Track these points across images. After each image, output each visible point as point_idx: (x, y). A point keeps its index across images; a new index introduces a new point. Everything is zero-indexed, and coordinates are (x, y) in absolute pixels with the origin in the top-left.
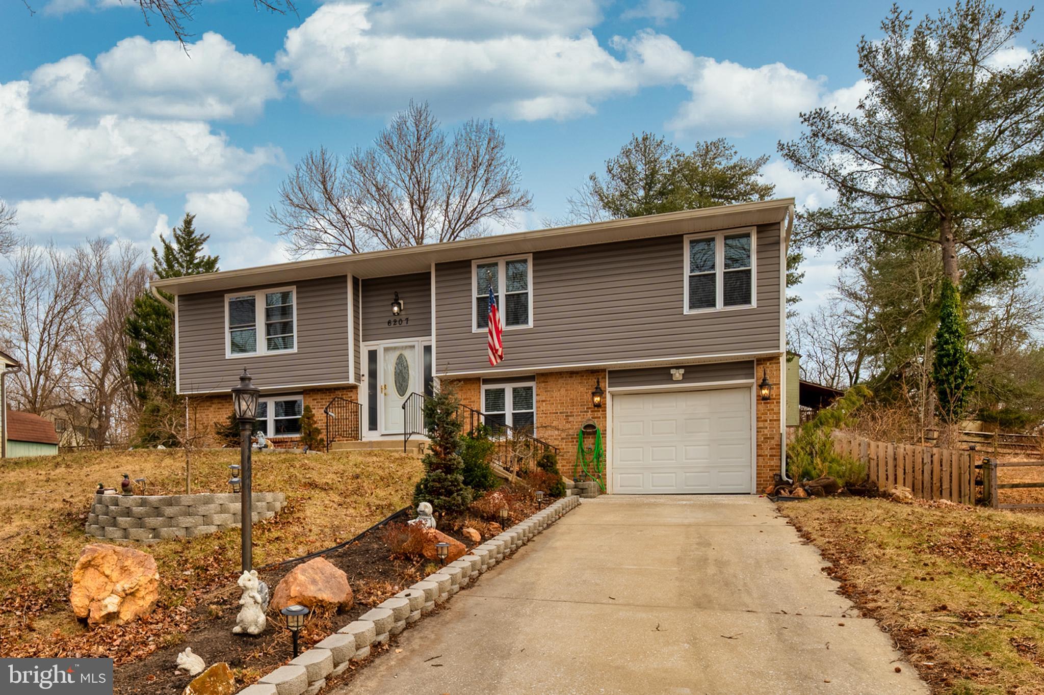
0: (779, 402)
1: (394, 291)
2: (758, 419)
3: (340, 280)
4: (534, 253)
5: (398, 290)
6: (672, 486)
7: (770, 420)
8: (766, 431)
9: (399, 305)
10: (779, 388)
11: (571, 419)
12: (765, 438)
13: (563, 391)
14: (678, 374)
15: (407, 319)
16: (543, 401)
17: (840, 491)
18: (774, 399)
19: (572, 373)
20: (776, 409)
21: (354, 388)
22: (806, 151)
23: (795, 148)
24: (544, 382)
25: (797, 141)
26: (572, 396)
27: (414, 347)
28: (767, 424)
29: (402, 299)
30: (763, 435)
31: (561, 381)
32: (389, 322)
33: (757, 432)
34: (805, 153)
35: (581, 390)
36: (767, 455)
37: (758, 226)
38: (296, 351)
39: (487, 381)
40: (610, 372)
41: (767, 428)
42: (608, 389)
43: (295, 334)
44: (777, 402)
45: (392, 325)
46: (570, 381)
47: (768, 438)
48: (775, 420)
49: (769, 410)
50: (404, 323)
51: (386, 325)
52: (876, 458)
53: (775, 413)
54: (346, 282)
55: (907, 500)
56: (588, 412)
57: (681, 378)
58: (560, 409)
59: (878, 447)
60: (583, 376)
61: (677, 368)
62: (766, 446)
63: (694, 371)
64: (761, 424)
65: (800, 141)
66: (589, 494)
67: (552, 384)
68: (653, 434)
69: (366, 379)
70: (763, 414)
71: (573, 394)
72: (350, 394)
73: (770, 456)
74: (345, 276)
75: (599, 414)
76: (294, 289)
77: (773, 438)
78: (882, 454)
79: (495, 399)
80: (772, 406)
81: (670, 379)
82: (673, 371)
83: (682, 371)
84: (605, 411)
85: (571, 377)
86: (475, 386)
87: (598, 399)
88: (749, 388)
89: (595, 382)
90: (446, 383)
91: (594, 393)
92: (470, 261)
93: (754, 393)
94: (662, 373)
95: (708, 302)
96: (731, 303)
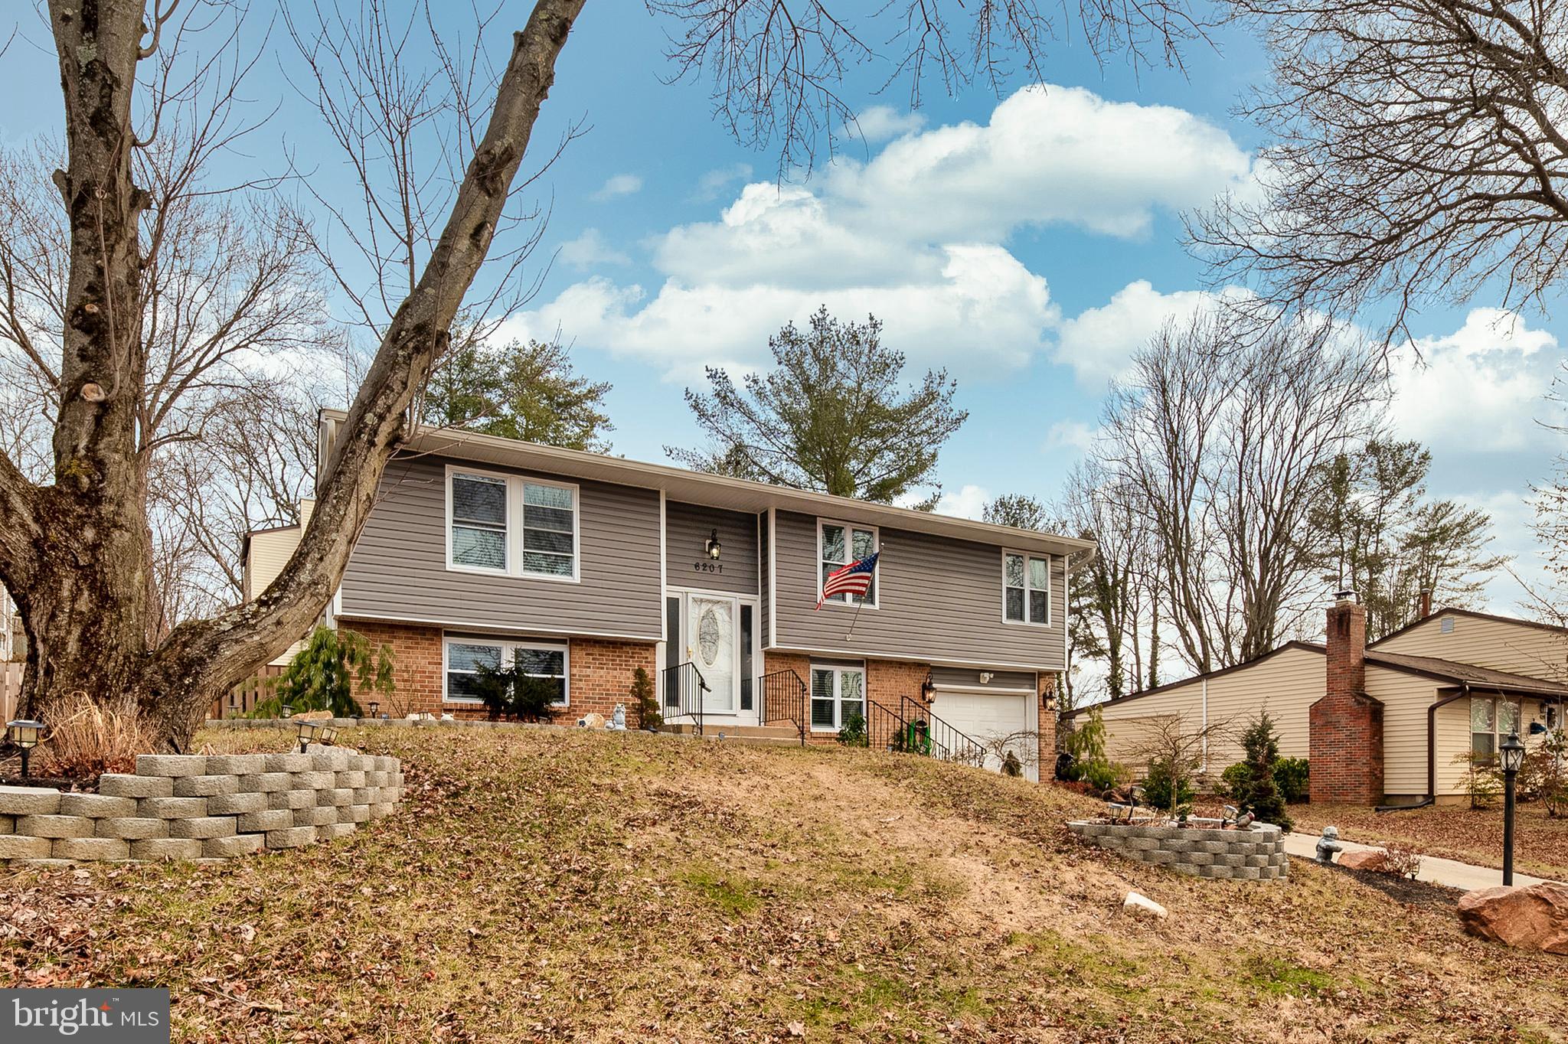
1: (712, 527)
2: (1040, 727)
5: (719, 528)
7: (1049, 729)
8: (1046, 738)
13: (893, 682)
14: (987, 677)
15: (720, 567)
16: (874, 691)
19: (901, 664)
21: (651, 646)
24: (875, 669)
26: (901, 689)
27: (728, 603)
28: (1047, 731)
30: (1044, 741)
31: (892, 671)
32: (697, 566)
35: (907, 680)
36: (1047, 760)
37: (1052, 555)
38: (578, 581)
39: (814, 660)
40: (931, 667)
41: (1047, 735)
43: (576, 555)
45: (701, 570)
46: (901, 672)
47: (1048, 744)
49: (1048, 719)
50: (716, 571)
51: (694, 569)
54: (660, 500)
57: (987, 682)
58: (891, 701)
60: (911, 669)
62: (1046, 751)
64: (1043, 732)
67: (882, 672)
69: (665, 635)
70: (1044, 723)
71: (902, 687)
72: (645, 654)
74: (660, 493)
76: (575, 488)
77: (1051, 744)
79: (823, 682)
82: (983, 674)
85: (900, 668)
86: (802, 665)
87: (931, 695)
88: (1025, 696)
89: (921, 676)
90: (770, 655)
91: (927, 688)
92: (815, 517)
93: (1034, 702)
94: (972, 675)
95: (1016, 613)
96: (1033, 619)
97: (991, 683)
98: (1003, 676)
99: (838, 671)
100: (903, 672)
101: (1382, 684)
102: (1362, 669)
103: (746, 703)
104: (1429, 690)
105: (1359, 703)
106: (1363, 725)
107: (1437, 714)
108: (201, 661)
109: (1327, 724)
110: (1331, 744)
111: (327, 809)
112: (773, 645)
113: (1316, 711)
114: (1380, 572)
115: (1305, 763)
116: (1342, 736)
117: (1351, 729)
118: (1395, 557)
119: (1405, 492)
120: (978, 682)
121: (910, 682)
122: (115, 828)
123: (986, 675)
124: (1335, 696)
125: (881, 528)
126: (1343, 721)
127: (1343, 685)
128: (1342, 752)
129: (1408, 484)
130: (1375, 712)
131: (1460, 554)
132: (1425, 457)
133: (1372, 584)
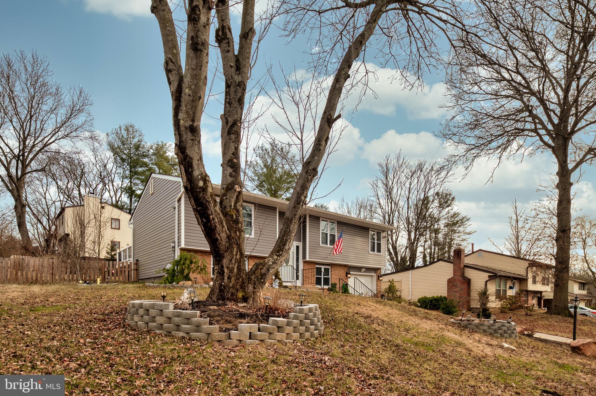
13: (338, 271)
24: (333, 267)
26: (340, 273)
28: (379, 287)
38: (253, 237)
39: (317, 264)
43: (253, 228)
60: (343, 267)
70: (378, 284)
76: (253, 206)
86: (314, 265)
87: (349, 276)
88: (372, 276)
89: (346, 269)
90: (305, 262)
91: (347, 274)
92: (319, 217)
93: (375, 278)
94: (359, 269)
95: (373, 250)
96: (377, 252)
97: (364, 272)
98: (368, 269)
99: (323, 268)
100: (341, 268)
101: (470, 274)
102: (464, 269)
103: (297, 278)
104: (485, 276)
105: (464, 279)
106: (465, 286)
107: (488, 284)
108: (265, 274)
109: (453, 285)
110: (454, 292)
111: (307, 321)
112: (308, 259)
113: (450, 281)
114: (438, 234)
115: (445, 297)
116: (458, 289)
117: (460, 287)
118: (442, 230)
119: (447, 209)
120: (360, 271)
121: (343, 271)
122: (299, 330)
123: (364, 269)
124: (456, 277)
125: (338, 221)
126: (459, 285)
127: (459, 273)
128: (458, 294)
129: (448, 206)
130: (468, 282)
131: (461, 229)
132: (453, 199)
133: (436, 237)
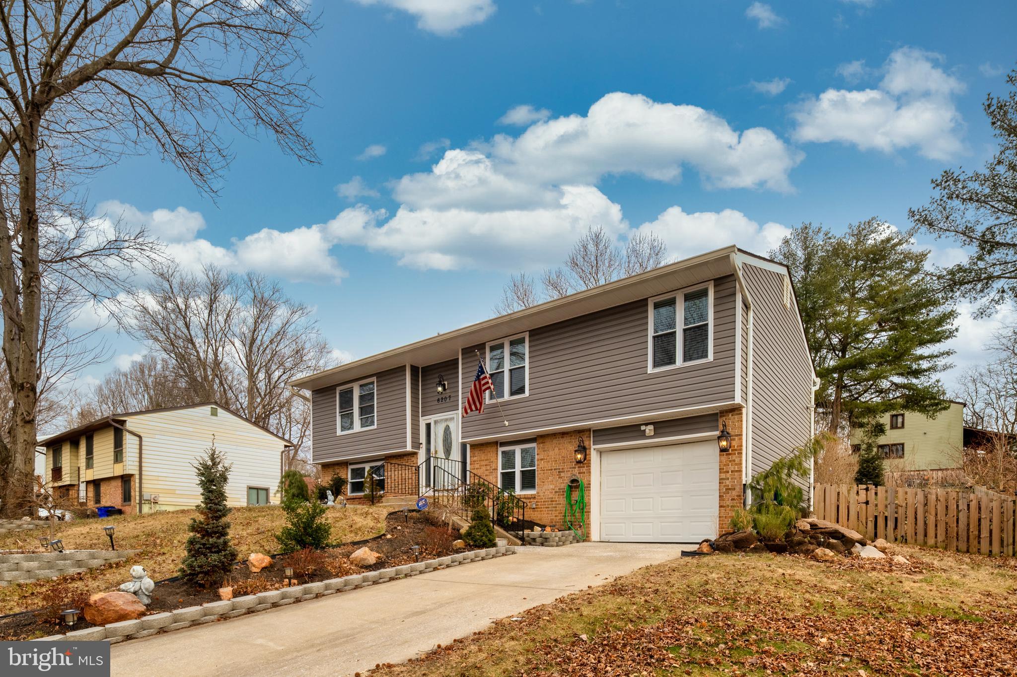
0: (741, 453)
1: (439, 375)
2: (721, 470)
3: (401, 369)
4: (530, 331)
5: (443, 374)
6: (650, 535)
7: (732, 472)
8: (728, 482)
9: (444, 386)
10: (741, 439)
11: (562, 475)
12: (726, 489)
13: (556, 450)
14: (650, 430)
15: (450, 397)
16: (542, 460)
17: (752, 546)
18: (736, 450)
19: (563, 434)
20: (737, 460)
21: (414, 454)
22: (937, 214)
23: (926, 212)
24: (542, 443)
25: (927, 205)
26: (563, 454)
27: (454, 418)
28: (728, 475)
29: (446, 380)
30: (725, 486)
31: (555, 441)
32: (438, 400)
33: (720, 483)
34: (936, 215)
35: (569, 447)
36: (728, 506)
37: (715, 280)
38: (376, 427)
39: (503, 444)
40: (594, 431)
41: (728, 479)
42: (593, 447)
43: (375, 414)
44: (738, 453)
45: (440, 402)
46: (562, 440)
47: (730, 489)
48: (737, 471)
49: (730, 461)
50: (445, 400)
51: (436, 403)
52: (904, 505)
53: (736, 464)
54: (405, 370)
55: (827, 558)
56: (575, 468)
57: (652, 433)
58: (554, 466)
59: (906, 493)
60: (571, 436)
61: (646, 424)
62: (727, 497)
63: (663, 426)
64: (723, 476)
65: (930, 206)
66: (551, 543)
67: (549, 444)
68: (634, 486)
69: (424, 446)
70: (725, 465)
71: (564, 453)
72: (413, 459)
73: (732, 506)
74: (405, 366)
75: (584, 470)
76: (374, 379)
77: (734, 489)
78: (910, 500)
79: (509, 459)
80: (734, 457)
81: (643, 435)
82: (643, 428)
83: (651, 427)
84: (590, 466)
85: (562, 437)
86: (494, 449)
87: (579, 456)
90: (473, 447)
92: (485, 344)
94: (636, 430)
99: (518, 450)
100: (565, 440)
112: (460, 440)
121: (571, 448)
123: (647, 428)
